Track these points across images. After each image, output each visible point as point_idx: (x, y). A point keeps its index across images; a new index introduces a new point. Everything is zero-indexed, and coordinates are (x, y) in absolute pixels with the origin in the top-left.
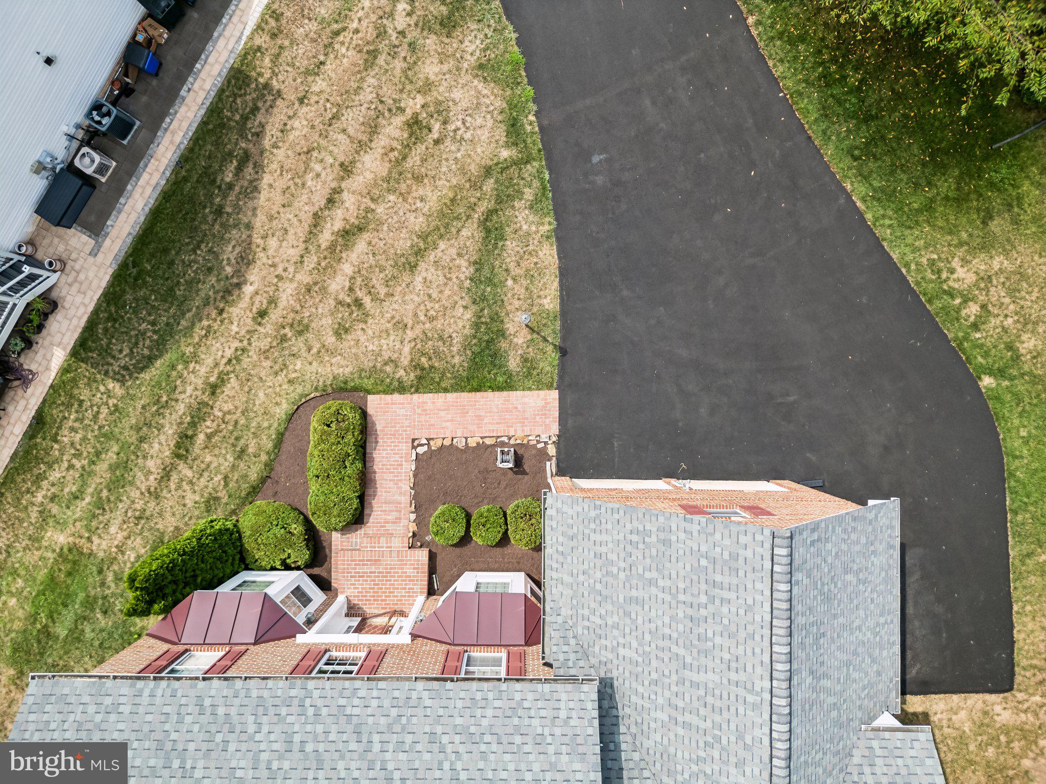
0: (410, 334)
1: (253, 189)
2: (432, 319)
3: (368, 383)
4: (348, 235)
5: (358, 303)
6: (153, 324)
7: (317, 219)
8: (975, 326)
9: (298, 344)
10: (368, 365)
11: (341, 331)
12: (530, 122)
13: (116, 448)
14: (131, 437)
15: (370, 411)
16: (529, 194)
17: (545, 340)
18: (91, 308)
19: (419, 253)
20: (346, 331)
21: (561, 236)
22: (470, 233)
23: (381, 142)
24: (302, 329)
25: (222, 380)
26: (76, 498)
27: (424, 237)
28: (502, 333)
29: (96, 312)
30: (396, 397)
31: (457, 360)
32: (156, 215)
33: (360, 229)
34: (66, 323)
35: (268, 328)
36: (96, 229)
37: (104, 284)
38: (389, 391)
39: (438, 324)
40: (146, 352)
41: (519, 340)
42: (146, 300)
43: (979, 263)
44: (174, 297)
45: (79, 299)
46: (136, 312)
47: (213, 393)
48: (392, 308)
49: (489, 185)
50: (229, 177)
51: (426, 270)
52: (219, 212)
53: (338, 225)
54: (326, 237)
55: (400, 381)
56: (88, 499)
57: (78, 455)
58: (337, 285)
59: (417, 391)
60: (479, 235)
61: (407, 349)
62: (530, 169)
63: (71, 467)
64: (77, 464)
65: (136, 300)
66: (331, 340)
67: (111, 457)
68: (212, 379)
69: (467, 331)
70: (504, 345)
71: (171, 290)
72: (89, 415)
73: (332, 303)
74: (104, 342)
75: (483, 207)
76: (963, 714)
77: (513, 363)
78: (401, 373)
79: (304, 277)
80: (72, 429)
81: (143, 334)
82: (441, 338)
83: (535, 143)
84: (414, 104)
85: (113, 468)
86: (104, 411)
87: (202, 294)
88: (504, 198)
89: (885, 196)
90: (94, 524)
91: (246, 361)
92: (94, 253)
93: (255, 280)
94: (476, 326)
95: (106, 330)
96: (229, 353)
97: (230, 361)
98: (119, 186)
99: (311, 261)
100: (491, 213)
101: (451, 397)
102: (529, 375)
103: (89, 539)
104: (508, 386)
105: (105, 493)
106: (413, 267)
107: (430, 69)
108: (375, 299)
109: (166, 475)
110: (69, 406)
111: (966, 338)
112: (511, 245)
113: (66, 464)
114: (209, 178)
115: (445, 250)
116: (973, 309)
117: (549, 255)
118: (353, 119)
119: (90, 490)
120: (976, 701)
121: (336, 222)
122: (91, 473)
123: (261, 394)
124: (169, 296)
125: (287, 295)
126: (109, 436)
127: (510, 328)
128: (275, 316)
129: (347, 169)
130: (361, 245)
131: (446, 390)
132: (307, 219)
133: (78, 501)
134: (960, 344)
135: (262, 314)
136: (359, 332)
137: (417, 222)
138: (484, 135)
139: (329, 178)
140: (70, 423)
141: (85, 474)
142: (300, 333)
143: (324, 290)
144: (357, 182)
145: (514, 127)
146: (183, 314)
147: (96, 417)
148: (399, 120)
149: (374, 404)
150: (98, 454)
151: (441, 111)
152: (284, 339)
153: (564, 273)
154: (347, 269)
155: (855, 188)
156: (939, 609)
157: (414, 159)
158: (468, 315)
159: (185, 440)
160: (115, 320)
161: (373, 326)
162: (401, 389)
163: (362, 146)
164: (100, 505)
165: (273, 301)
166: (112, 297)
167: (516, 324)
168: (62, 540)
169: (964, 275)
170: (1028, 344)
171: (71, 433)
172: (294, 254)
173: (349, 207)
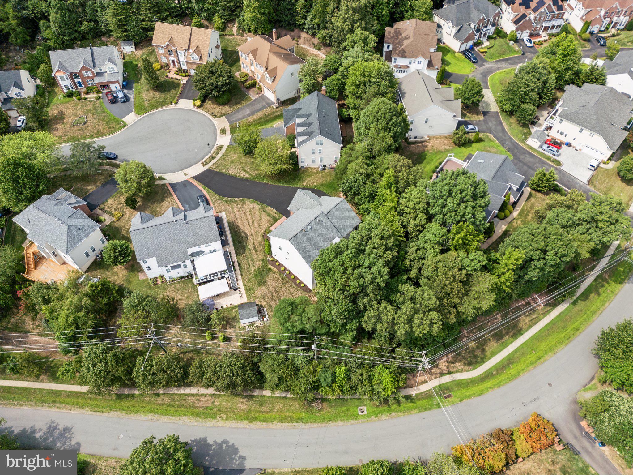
0: (267, 223)
1: (240, 229)
3: (267, 228)
4: (253, 223)
6: (242, 246)
7: (249, 225)
10: (265, 228)
11: (260, 228)
12: (259, 203)
13: (249, 258)
14: (250, 256)
16: (265, 207)
17: (279, 214)
21: (271, 207)
22: (263, 213)
23: (248, 215)
27: (260, 217)
29: (235, 250)
30: (271, 227)
31: (273, 221)
32: (233, 239)
33: (253, 221)
34: (234, 254)
35: (254, 235)
36: (228, 244)
37: (233, 248)
39: (268, 220)
42: (239, 245)
45: (232, 251)
46: (239, 247)
48: (263, 223)
49: (261, 209)
50: (237, 230)
51: (263, 218)
52: (239, 233)
54: (251, 225)
57: (246, 263)
58: (256, 226)
59: (272, 225)
66: (260, 230)
67: (249, 260)
68: (253, 244)
69: (271, 219)
70: (275, 217)
72: (243, 259)
73: (257, 228)
77: (278, 217)
78: (269, 225)
79: (252, 229)
81: (241, 248)
82: (270, 221)
84: (248, 210)
86: (245, 257)
87: (244, 240)
88: (263, 209)
91: (254, 239)
92: (230, 246)
93: (248, 234)
95: (238, 251)
97: (253, 241)
98: (227, 239)
99: (252, 227)
100: (263, 211)
101: (276, 223)
102: (280, 217)
104: (279, 219)
106: (261, 219)
108: (261, 224)
109: (257, 254)
112: (268, 211)
114: (235, 231)
115: (263, 216)
117: (272, 209)
119: (251, 264)
121: (251, 223)
124: (241, 243)
125: (253, 231)
128: (253, 233)
129: (247, 219)
130: (255, 222)
131: (274, 224)
135: (252, 235)
136: (262, 227)
137: (258, 216)
139: (246, 221)
141: (249, 264)
142: (257, 232)
143: (255, 228)
144: (249, 219)
145: (258, 204)
146: (244, 243)
149: (270, 229)
152: (256, 234)
154: (256, 224)
155: (291, 186)
158: (270, 217)
159: (256, 251)
160: (238, 249)
161: (263, 225)
164: (253, 264)
166: (235, 248)
167: (275, 215)
168: (253, 271)
169: (305, 184)
170: (315, 184)
171: (243, 262)
172: (249, 228)
173: (250, 221)
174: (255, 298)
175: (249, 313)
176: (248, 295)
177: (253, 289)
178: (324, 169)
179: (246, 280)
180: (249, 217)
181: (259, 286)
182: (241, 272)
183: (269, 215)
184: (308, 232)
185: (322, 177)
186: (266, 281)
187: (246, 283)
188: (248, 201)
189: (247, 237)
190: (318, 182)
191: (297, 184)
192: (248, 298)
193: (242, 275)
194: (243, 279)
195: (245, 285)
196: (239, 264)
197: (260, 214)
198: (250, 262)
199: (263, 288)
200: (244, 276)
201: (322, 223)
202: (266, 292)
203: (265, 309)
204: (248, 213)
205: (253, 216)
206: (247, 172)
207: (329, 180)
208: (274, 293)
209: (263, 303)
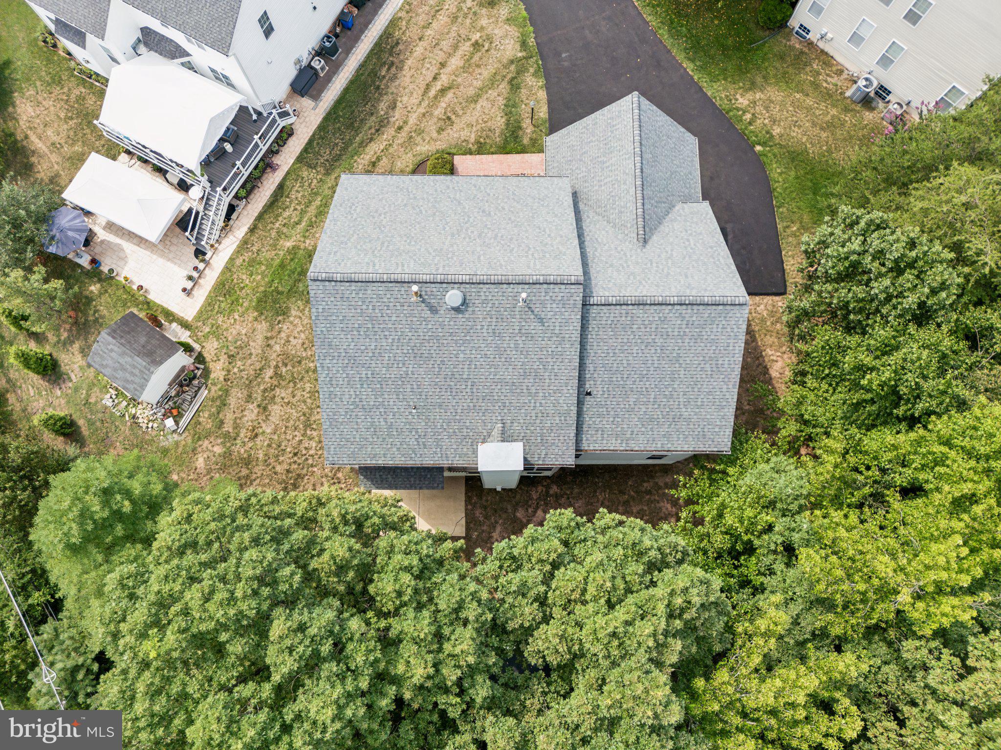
0: (474, 129)
1: (394, 78)
2: (486, 122)
3: (453, 151)
4: (443, 91)
5: (449, 118)
6: (342, 139)
7: (428, 87)
8: (750, 123)
9: (418, 139)
10: (454, 143)
11: (440, 130)
12: (531, 41)
13: (319, 199)
14: (327, 192)
15: (455, 162)
16: (532, 70)
17: (541, 131)
18: (311, 134)
19: (478, 96)
20: (443, 130)
21: (548, 87)
22: (504, 87)
23: (460, 53)
24: (420, 132)
25: (379, 159)
26: (297, 224)
27: (481, 89)
28: (520, 128)
29: (314, 135)
30: (468, 157)
31: (498, 139)
32: (346, 90)
33: (450, 88)
34: (297, 141)
35: (404, 134)
36: (316, 97)
37: (318, 123)
38: (465, 154)
39: (489, 124)
40: (338, 152)
41: (528, 131)
42: (339, 129)
43: (750, 96)
44: (354, 127)
45: (305, 130)
46: (334, 134)
47: (374, 166)
48: (467, 118)
49: (513, 68)
50: (383, 73)
51: (482, 102)
52: (378, 88)
53: (439, 87)
54: (432, 93)
55: (470, 149)
56: (304, 224)
57: (299, 203)
58: (438, 112)
59: (478, 154)
60: (508, 87)
61: (473, 136)
62: (532, 60)
63: (295, 209)
64: (299, 208)
65: (334, 129)
66: (435, 135)
67: (318, 202)
68: (373, 160)
69: (503, 127)
70: (521, 133)
71: (352, 123)
72: (306, 184)
73: (436, 119)
74: (317, 149)
75: (510, 76)
76: (762, 307)
77: (526, 141)
78: (471, 146)
79: (421, 110)
80: (297, 191)
81: (337, 144)
82: (490, 130)
83: (534, 50)
84: (476, 37)
85: (318, 208)
86: (315, 181)
87: (368, 125)
88: (520, 72)
89: (701, 69)
90: (307, 234)
91: (391, 150)
92: (314, 109)
93: (397, 116)
94: (507, 124)
95: (318, 144)
96: (382, 147)
97: (382, 151)
98: (329, 78)
99: (425, 103)
100: (513, 79)
101: (495, 156)
102: (534, 146)
103: (304, 242)
104: (523, 151)
105: (314, 219)
106: (476, 102)
107: (483, 22)
108: (457, 116)
110: (296, 180)
111: (746, 129)
112: (524, 92)
113: (292, 208)
114: (374, 74)
115: (493, 94)
116: (748, 116)
117: (542, 95)
118: (446, 45)
119: (306, 219)
120: (768, 299)
121: (438, 85)
122: (306, 212)
123: (399, 164)
124: (351, 126)
125: (413, 120)
126: (316, 194)
127: (524, 125)
128: (406, 129)
129: (443, 65)
130: (450, 95)
131: (492, 153)
132: (423, 87)
133: (298, 226)
134: (744, 132)
135: (400, 128)
136: (450, 131)
137: (478, 84)
138: (510, 47)
139: (434, 69)
140: (296, 188)
141: (303, 212)
142: (420, 134)
143: (431, 115)
144: (448, 69)
145: (524, 44)
146: (358, 135)
147: (310, 185)
148: (468, 44)
149: (457, 159)
150: (310, 202)
151: (489, 38)
152: (411, 137)
153: (550, 102)
154: (443, 105)
155: (689, 66)
156: (743, 252)
157: (476, 59)
158: (504, 120)
160: (323, 139)
161: (456, 127)
162: (470, 153)
163: (450, 55)
164: (311, 225)
165: (405, 122)
166: (322, 128)
167: (526, 124)
168: (289, 244)
169: (743, 101)
170: (776, 131)
171: (296, 193)
172: (416, 101)
173: (444, 80)
174: (216, 332)
175: (124, 369)
176: (210, 303)
177: (235, 302)
178: (866, 102)
179: (247, 256)
180: (455, 62)
181: (256, 309)
182: (260, 217)
183: (510, 108)
184: (433, 310)
185: (830, 126)
186: (285, 313)
187: (239, 262)
188: (509, 8)
189: (383, 124)
190: (796, 132)
191: (714, 79)
192: (200, 312)
193: (252, 230)
194: (245, 244)
195: (228, 268)
196: (281, 187)
197: (492, 82)
198: (312, 210)
199: (262, 327)
200: (254, 238)
201: (534, 326)
202: (256, 346)
203: (204, 393)
204: (465, 47)
205: (468, 66)
207: (838, 155)
208: (270, 372)
209: (217, 371)
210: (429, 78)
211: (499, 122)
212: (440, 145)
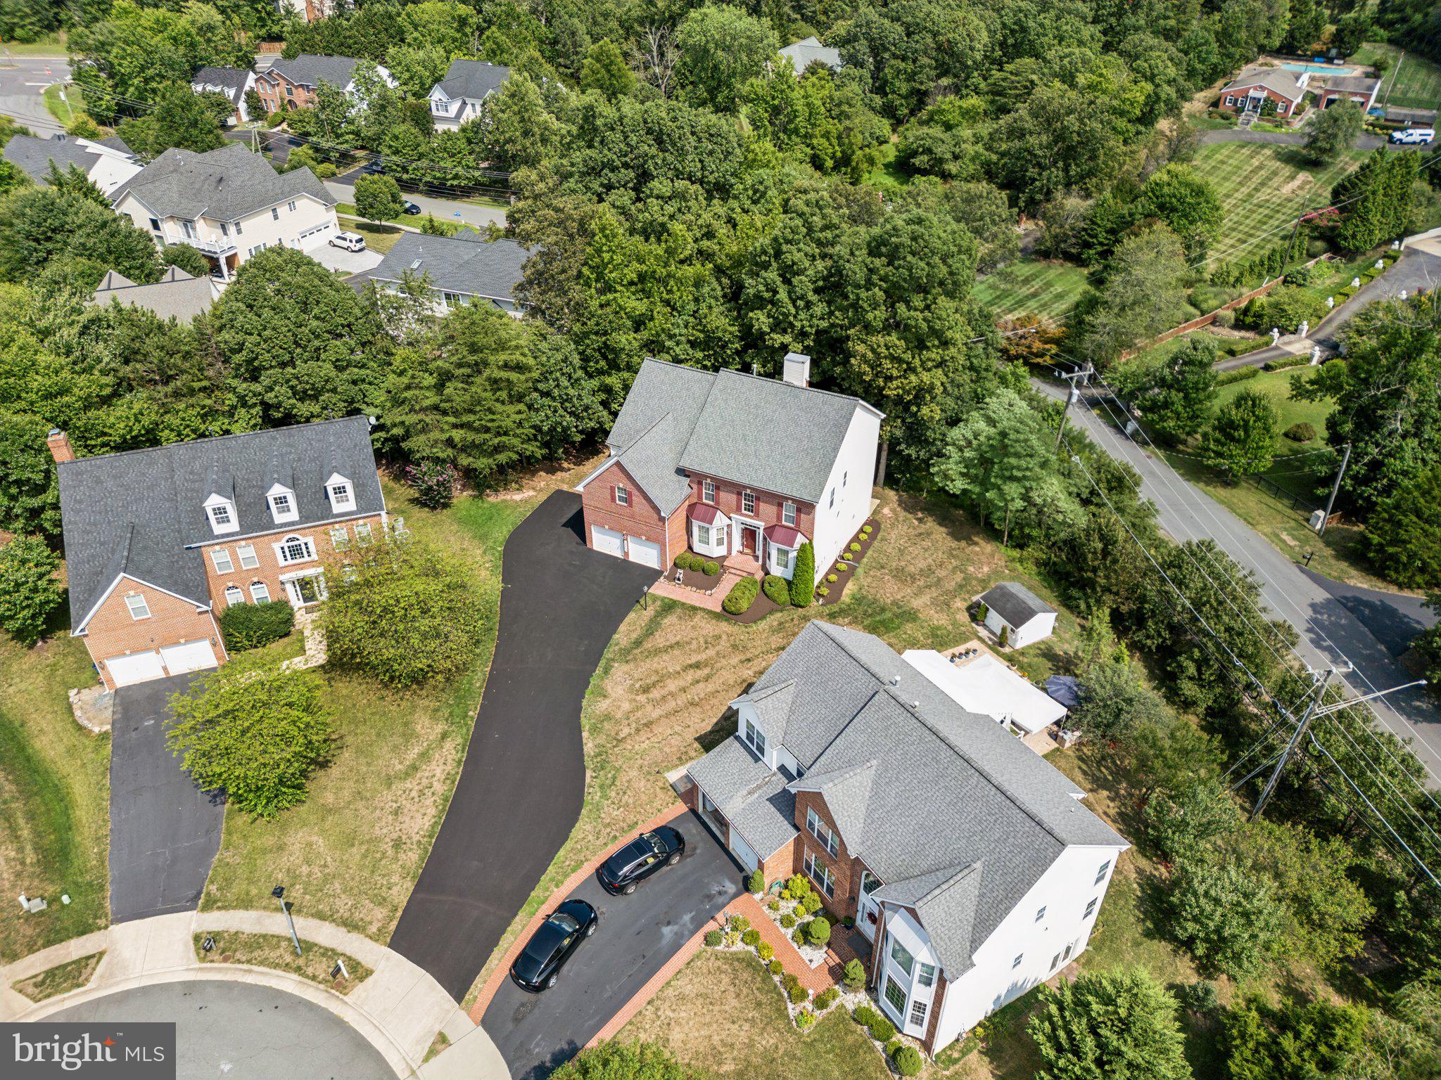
0: (692, 623)
2: (680, 624)
3: (716, 616)
4: (697, 666)
5: (706, 642)
7: (707, 678)
8: (491, 561)
10: (714, 622)
11: (718, 637)
12: (599, 671)
15: (720, 609)
17: (642, 606)
19: (671, 647)
20: (716, 636)
21: (613, 632)
22: (648, 645)
23: (664, 692)
27: (666, 651)
28: (657, 612)
30: (708, 609)
31: (679, 610)
33: (691, 666)
38: (710, 611)
39: (679, 622)
41: (651, 609)
48: (694, 635)
51: (673, 640)
54: (707, 671)
55: (704, 612)
58: (711, 652)
59: (699, 608)
61: (696, 620)
62: (610, 656)
66: (724, 637)
69: (669, 617)
70: (659, 609)
77: (659, 603)
78: (702, 614)
79: (724, 662)
82: (680, 618)
83: (603, 662)
84: (642, 698)
94: (665, 617)
99: (718, 665)
101: (688, 602)
102: (655, 599)
104: (665, 599)
106: (677, 643)
107: (626, 706)
111: (497, 561)
112: (634, 636)
116: (489, 565)
117: (623, 627)
118: (671, 705)
121: (700, 673)
123: (763, 636)
125: (735, 660)
127: (653, 612)
128: (743, 658)
129: (684, 690)
130: (694, 660)
131: (689, 604)
132: (711, 681)
134: (500, 560)
135: (749, 660)
136: (711, 633)
137: (666, 657)
138: (620, 673)
142: (735, 646)
143: (718, 653)
144: (682, 683)
148: (651, 696)
149: (718, 610)
151: (631, 689)
152: (744, 648)
153: (621, 621)
154: (704, 655)
157: (654, 678)
158: (666, 621)
161: (705, 633)
162: (705, 610)
163: (672, 694)
165: (742, 662)
167: (650, 613)
172: (723, 672)
173: (690, 676)
174: (955, 624)
176: (957, 641)
177: (933, 631)
180: (672, 685)
183: (653, 628)
188: (593, 707)
197: (657, 652)
204: (656, 694)
205: (661, 679)
206: (424, 756)
210: (702, 685)
211: (668, 621)
212: (724, 627)
